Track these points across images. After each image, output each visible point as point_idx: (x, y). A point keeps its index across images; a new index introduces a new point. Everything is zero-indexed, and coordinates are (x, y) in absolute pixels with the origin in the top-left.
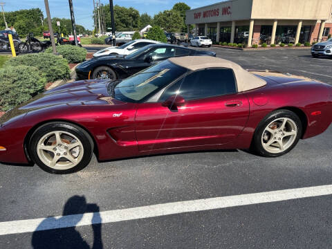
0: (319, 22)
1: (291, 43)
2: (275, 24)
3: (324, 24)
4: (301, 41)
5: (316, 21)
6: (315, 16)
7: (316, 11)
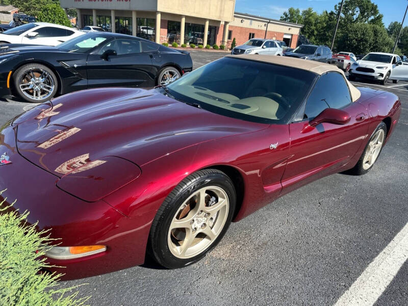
0: (222, 23)
1: (200, 44)
2: (183, 21)
3: (228, 26)
4: (209, 42)
5: (220, 21)
6: (220, 17)
7: (221, 11)
